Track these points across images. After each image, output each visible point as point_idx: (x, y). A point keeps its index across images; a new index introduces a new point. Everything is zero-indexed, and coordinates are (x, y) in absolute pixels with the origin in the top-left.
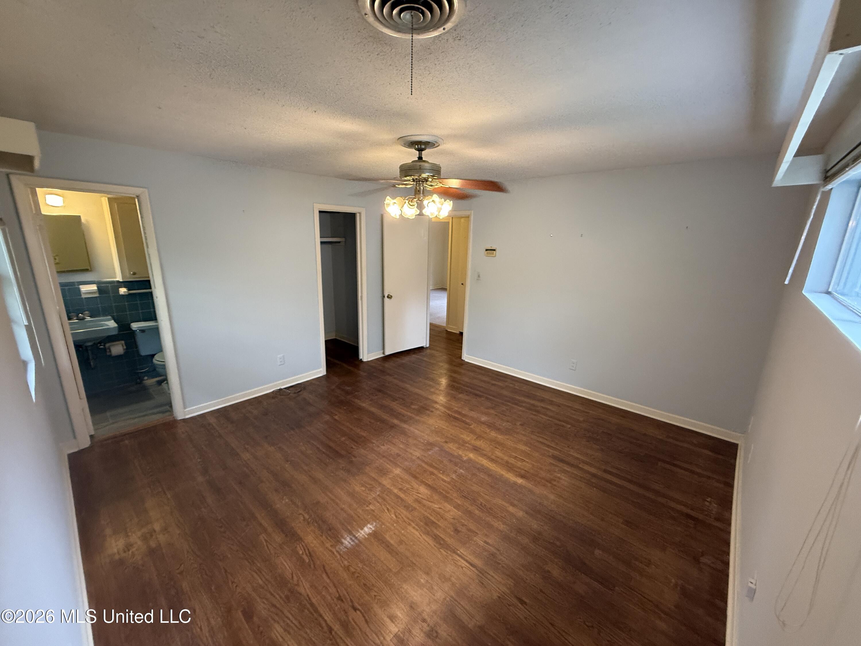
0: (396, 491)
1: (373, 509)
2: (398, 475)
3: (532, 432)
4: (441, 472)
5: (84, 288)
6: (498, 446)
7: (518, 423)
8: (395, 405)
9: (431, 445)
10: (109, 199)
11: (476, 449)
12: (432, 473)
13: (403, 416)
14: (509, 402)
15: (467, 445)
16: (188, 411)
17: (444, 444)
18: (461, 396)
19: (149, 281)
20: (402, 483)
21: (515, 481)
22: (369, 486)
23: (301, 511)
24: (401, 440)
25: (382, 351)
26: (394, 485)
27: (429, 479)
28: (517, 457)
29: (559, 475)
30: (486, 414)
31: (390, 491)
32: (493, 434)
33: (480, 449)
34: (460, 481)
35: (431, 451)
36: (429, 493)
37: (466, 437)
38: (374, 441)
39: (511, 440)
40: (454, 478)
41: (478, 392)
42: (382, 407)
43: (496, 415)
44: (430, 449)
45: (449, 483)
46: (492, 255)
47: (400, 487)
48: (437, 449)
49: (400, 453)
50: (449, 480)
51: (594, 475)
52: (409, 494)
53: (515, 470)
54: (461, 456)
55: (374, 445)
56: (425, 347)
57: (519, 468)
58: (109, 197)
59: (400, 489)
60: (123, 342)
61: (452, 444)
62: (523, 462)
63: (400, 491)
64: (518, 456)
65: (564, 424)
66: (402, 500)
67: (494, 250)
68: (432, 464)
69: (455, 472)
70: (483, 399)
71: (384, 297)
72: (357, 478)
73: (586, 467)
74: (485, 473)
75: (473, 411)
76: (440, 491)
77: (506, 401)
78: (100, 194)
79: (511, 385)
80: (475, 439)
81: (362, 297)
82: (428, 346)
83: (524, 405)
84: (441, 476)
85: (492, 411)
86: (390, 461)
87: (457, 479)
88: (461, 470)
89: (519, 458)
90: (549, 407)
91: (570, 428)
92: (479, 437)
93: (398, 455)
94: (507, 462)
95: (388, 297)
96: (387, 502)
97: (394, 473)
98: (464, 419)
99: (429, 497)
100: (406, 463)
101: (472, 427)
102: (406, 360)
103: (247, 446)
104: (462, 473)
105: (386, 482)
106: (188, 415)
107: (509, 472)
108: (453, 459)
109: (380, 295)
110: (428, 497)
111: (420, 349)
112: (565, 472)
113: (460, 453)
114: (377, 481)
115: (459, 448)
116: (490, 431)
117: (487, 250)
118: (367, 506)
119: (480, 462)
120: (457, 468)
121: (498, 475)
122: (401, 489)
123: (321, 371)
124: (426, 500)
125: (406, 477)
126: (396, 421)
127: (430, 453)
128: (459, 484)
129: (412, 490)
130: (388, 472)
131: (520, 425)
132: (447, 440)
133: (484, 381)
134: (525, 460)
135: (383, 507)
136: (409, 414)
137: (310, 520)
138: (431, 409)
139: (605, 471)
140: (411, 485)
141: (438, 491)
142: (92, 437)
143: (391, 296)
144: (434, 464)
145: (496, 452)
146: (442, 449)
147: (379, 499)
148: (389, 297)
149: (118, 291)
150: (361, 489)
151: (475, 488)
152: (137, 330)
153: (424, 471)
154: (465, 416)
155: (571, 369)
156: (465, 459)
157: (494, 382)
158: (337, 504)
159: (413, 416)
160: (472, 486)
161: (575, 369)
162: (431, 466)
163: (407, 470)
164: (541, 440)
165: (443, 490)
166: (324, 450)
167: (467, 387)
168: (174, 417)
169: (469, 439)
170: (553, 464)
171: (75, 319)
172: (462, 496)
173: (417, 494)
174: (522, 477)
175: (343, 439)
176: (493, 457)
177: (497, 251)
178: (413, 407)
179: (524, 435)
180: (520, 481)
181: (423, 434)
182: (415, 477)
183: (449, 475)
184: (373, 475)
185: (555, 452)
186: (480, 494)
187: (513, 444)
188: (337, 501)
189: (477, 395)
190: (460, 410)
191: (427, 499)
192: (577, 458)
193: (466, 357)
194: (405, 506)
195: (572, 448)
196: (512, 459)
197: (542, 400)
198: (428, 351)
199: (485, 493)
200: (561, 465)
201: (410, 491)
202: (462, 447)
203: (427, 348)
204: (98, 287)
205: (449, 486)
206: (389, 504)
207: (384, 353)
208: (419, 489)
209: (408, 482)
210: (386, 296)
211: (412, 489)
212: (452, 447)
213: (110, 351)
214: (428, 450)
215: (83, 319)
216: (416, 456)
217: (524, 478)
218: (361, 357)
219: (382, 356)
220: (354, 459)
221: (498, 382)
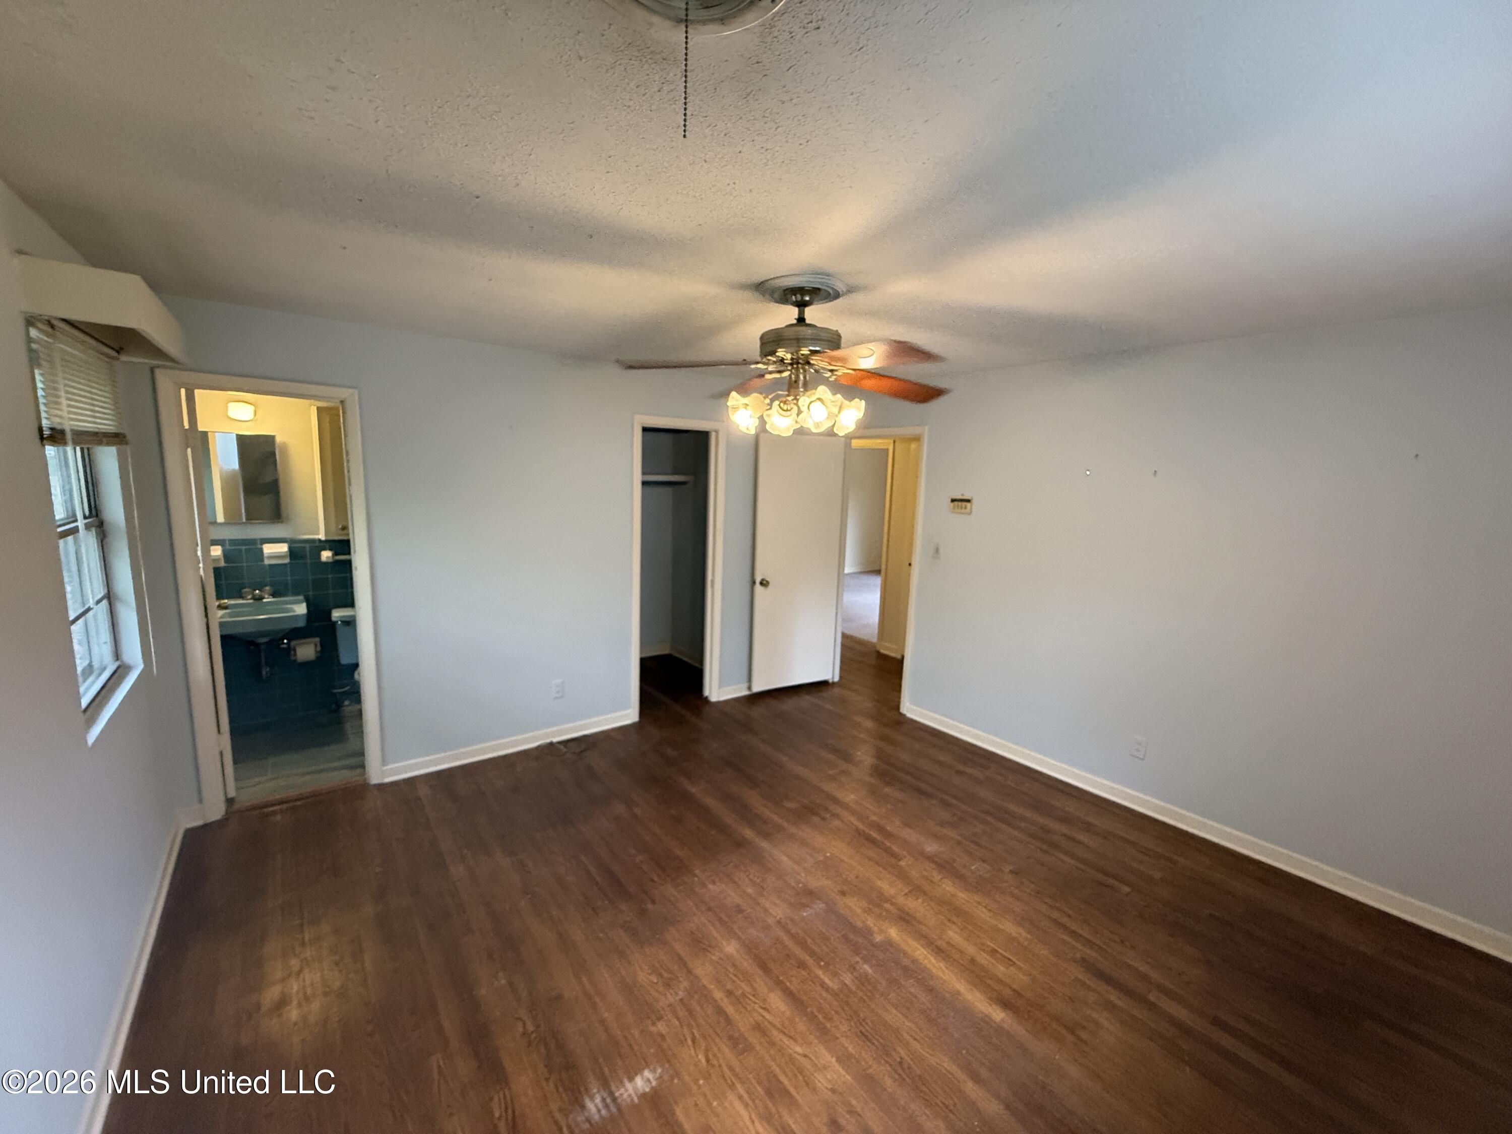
0: (718, 995)
1: (664, 1032)
2: (729, 957)
3: (1038, 893)
4: (822, 963)
5: (269, 549)
6: (955, 919)
7: (1008, 868)
8: (754, 799)
9: (811, 894)
10: (318, 409)
11: (905, 919)
12: (802, 965)
13: (765, 822)
14: (988, 813)
15: (887, 906)
16: (391, 769)
17: (838, 897)
18: (887, 790)
19: (348, 542)
20: (735, 978)
21: (986, 1016)
22: (666, 975)
23: (523, 1013)
24: (751, 876)
25: (746, 685)
26: (718, 981)
27: (793, 979)
28: (997, 951)
29: (1095, 1015)
30: (936, 837)
31: (706, 996)
32: (948, 887)
33: (915, 918)
34: (861, 994)
35: (808, 909)
36: (788, 1013)
37: (887, 885)
38: (697, 872)
39: (985, 907)
40: (846, 982)
41: (923, 786)
42: (729, 799)
43: (959, 843)
44: (807, 906)
45: (835, 995)
46: (963, 511)
47: (729, 986)
48: (822, 906)
49: (744, 906)
50: (836, 987)
51: (1186, 1031)
52: (745, 1008)
53: (989, 985)
54: (870, 932)
55: (696, 879)
56: (831, 681)
57: (1000, 981)
58: (319, 405)
59: (728, 991)
60: (317, 640)
61: (855, 899)
62: (1011, 965)
63: (727, 997)
64: (1000, 950)
65: (1116, 883)
66: (728, 1020)
67: (968, 501)
68: (806, 941)
69: (853, 968)
70: (934, 802)
71: (754, 583)
72: (647, 950)
73: (1167, 1005)
74: (918, 981)
75: (910, 827)
76: (812, 1013)
77: (984, 812)
78: (309, 401)
79: (999, 778)
80: (906, 894)
81: (713, 581)
82: (837, 679)
83: (1023, 825)
84: (820, 973)
85: (950, 832)
86: (720, 920)
87: (854, 988)
88: (866, 966)
89: (1001, 954)
90: (1080, 837)
91: (1128, 894)
92: (917, 890)
93: (740, 910)
94: (973, 961)
95: (761, 583)
96: (695, 1020)
97: (722, 951)
98: (888, 844)
99: (787, 1022)
100: (753, 932)
101: (902, 863)
102: (790, 704)
103: (465, 851)
104: (866, 975)
105: (703, 970)
106: (388, 777)
107: (975, 989)
108: (851, 936)
109: (747, 578)
110: (783, 1025)
111: (821, 686)
112: (1110, 1007)
113: (869, 923)
114: (685, 964)
115: (869, 911)
116: (942, 879)
117: (953, 501)
118: (654, 1024)
119: (909, 951)
120: (858, 959)
121: (949, 993)
122: (729, 993)
123: (629, 715)
124: (778, 1029)
125: (747, 964)
126: (748, 833)
127: (805, 914)
128: (856, 1000)
129: (753, 999)
130: (710, 946)
131: (1011, 872)
132: (845, 888)
133: (940, 763)
134: (1014, 963)
135: (685, 1030)
136: (776, 818)
137: (534, 1035)
138: (823, 814)
139: (1216, 1022)
140: (752, 986)
141: (809, 1010)
142: (230, 801)
143: (768, 582)
144: (809, 941)
145: (950, 933)
146: (831, 910)
147: (681, 1010)
148: (764, 583)
149: (319, 556)
150: (647, 978)
151: (893, 1017)
152: (337, 622)
153: (788, 955)
154: (889, 835)
155: (1133, 756)
156: (878, 938)
157: (961, 767)
158: (594, 1006)
159: (785, 824)
160: (887, 1010)
161: (1142, 757)
162: (803, 945)
163: (750, 948)
164: (1056, 915)
165: (820, 1009)
166: (598, 879)
167: (907, 773)
168: (365, 780)
169: (892, 891)
170: (1083, 984)
171: (249, 597)
172: (859, 1033)
173: (761, 1011)
174: (1005, 1004)
175: (639, 858)
176: (940, 943)
177: (974, 501)
178: (788, 804)
179: (1018, 899)
180: (998, 1015)
181: (796, 867)
182: (765, 968)
183: (835, 974)
184: (679, 948)
185: (1089, 952)
186: (902, 1035)
187: (990, 917)
188: (597, 1000)
189: (921, 792)
190: (883, 822)
191: (780, 1027)
192: (1144, 977)
193: (910, 708)
194: (731, 1038)
195: (1133, 947)
196: (985, 955)
197: (1065, 819)
198: (836, 691)
199: (914, 1034)
200: (1102, 987)
201: (749, 1002)
202: (877, 910)
203: (833, 683)
204: (290, 548)
205: (835, 1003)
206: (699, 1026)
207: (749, 688)
208: (768, 1000)
209: (747, 977)
210: (758, 580)
211: (754, 996)
212: (854, 906)
213: (295, 654)
214: (804, 906)
215: (261, 598)
216: (775, 917)
217: (1010, 1009)
218: (706, 693)
219: (745, 693)
220: (650, 906)
221: (971, 767)
